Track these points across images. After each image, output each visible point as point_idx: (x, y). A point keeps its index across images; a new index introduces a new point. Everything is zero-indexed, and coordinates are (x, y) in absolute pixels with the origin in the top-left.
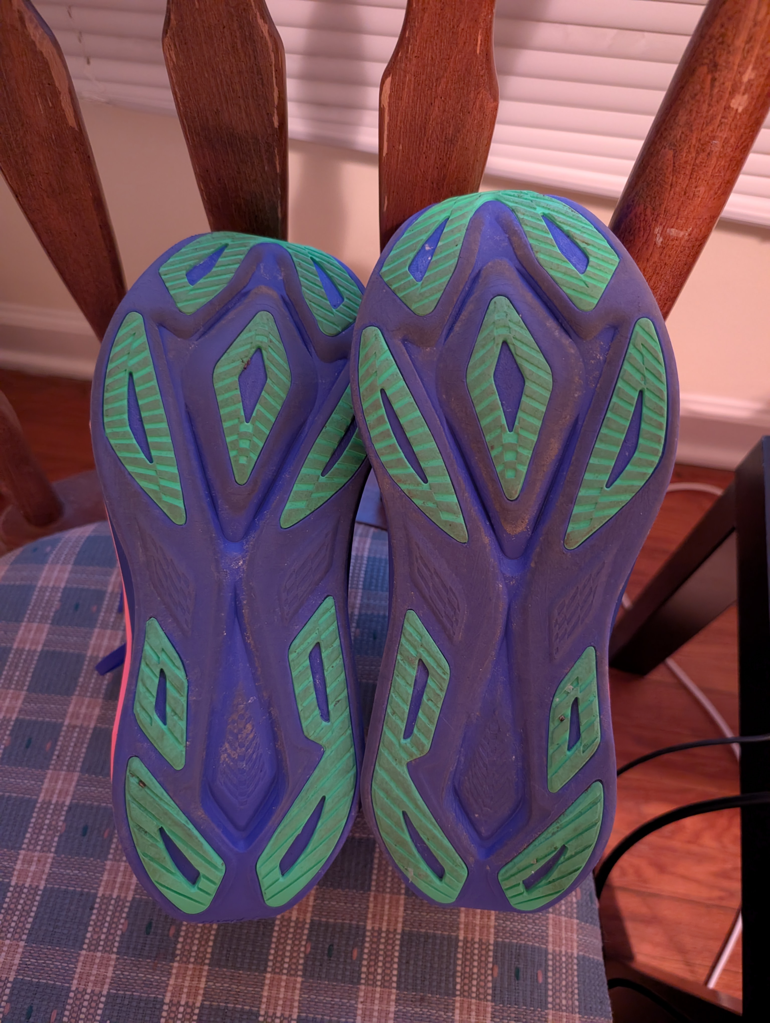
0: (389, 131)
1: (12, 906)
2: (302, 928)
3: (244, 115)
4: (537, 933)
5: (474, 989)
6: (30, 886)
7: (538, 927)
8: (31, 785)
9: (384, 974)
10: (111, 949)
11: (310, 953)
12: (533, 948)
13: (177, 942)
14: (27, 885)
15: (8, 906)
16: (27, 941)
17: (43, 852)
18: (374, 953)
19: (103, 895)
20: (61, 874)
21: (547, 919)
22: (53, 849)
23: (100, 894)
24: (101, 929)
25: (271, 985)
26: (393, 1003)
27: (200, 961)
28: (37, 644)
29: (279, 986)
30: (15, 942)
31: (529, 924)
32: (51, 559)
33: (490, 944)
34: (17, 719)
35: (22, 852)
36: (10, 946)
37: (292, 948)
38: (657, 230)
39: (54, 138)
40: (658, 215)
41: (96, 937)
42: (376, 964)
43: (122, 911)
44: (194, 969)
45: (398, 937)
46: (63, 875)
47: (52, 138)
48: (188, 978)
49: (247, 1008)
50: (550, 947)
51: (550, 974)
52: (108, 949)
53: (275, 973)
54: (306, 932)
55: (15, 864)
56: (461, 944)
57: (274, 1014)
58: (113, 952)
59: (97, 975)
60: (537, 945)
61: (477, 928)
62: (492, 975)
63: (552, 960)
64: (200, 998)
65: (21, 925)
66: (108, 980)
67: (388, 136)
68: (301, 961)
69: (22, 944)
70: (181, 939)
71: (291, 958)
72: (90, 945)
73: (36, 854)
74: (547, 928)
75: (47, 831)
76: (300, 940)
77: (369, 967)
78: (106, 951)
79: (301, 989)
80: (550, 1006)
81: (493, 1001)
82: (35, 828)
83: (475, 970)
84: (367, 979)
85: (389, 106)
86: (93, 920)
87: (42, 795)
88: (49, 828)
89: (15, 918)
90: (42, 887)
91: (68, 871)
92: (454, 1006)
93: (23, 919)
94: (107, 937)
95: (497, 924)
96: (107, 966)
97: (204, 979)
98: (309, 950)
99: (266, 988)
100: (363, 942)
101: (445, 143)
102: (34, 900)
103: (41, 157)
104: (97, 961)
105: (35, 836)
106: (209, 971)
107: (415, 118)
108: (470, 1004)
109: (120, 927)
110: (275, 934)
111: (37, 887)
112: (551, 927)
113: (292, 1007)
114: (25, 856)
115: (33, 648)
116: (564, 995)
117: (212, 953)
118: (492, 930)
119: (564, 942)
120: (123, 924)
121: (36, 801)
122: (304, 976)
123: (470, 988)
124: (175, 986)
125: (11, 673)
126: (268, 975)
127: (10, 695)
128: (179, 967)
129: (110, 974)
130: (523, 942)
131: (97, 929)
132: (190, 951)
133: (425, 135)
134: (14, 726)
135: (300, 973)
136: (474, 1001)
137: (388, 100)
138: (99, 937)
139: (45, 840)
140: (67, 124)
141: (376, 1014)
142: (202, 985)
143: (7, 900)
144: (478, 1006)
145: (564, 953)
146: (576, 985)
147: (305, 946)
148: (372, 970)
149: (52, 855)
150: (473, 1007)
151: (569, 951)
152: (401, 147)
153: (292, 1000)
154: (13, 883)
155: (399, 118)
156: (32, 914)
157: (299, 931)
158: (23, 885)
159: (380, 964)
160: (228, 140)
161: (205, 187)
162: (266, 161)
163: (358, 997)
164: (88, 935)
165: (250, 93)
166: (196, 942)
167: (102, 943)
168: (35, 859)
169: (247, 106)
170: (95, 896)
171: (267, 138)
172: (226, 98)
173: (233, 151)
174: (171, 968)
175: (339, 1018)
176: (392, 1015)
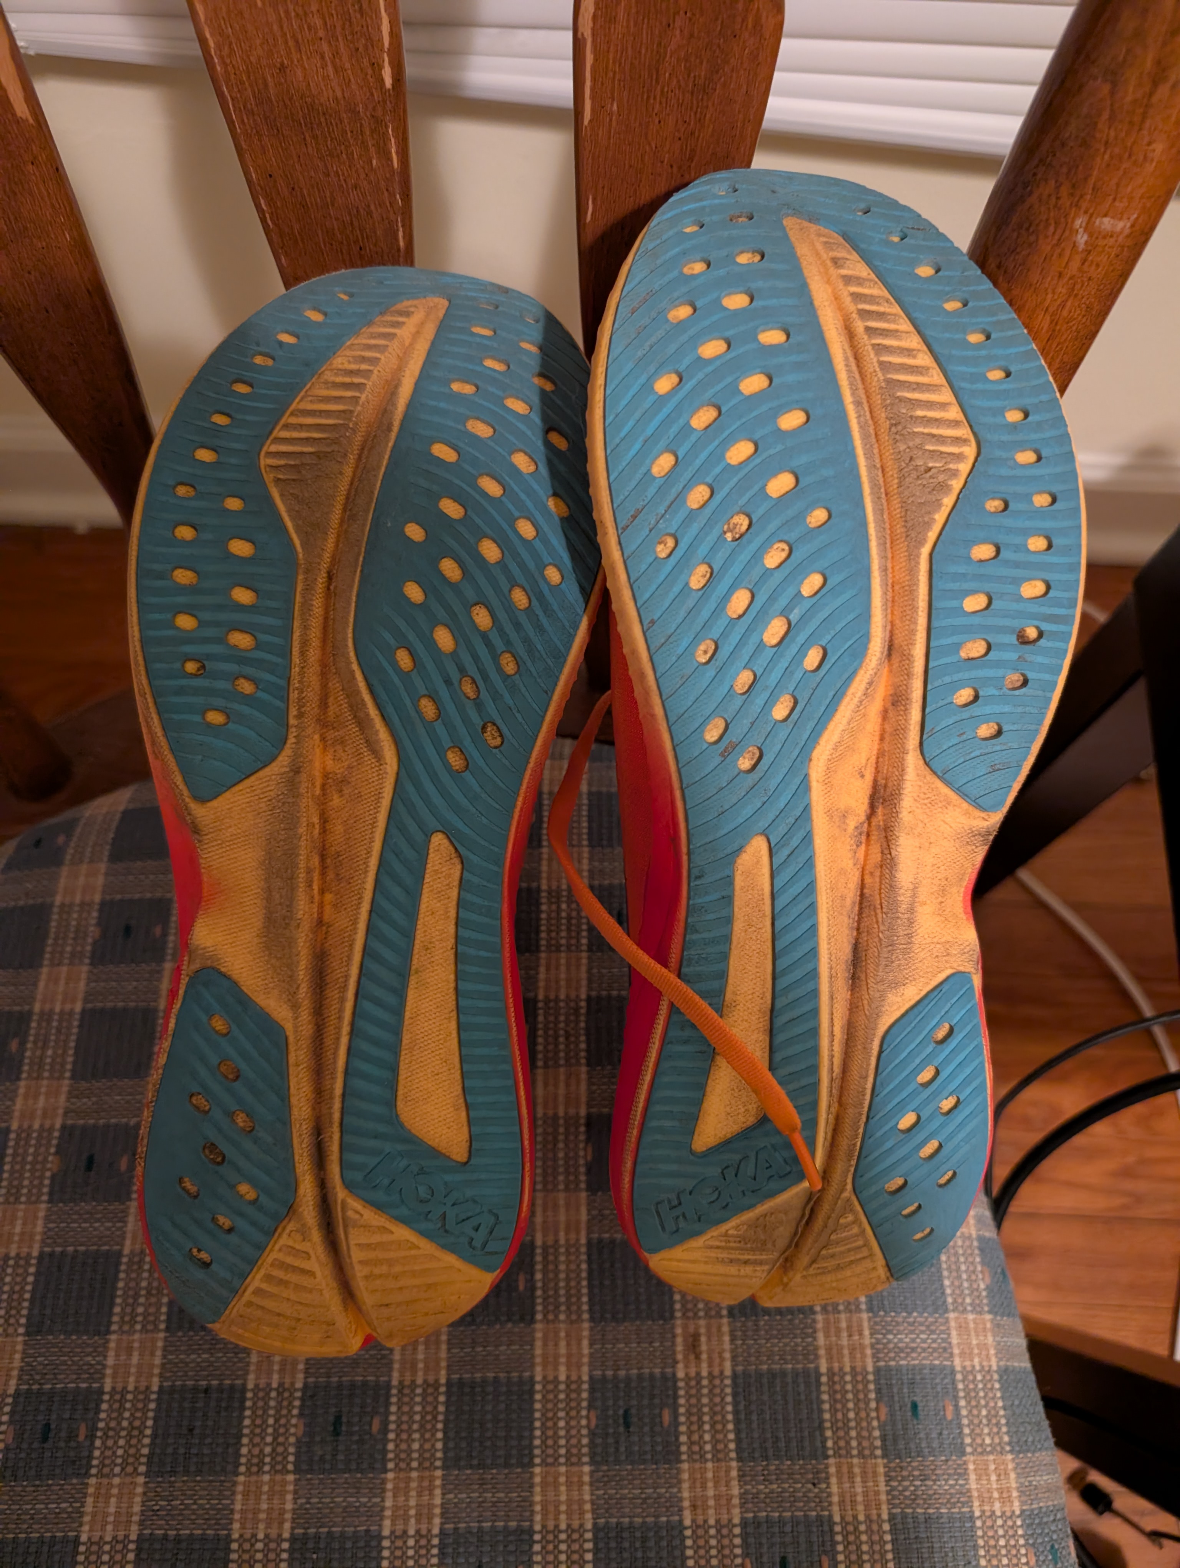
0: (594, 79)
1: (113, 1424)
2: (579, 1391)
3: (330, 69)
4: (934, 1345)
5: (854, 1443)
6: (136, 1388)
7: (934, 1336)
8: (108, 1229)
9: (715, 1442)
10: (284, 1467)
11: (597, 1426)
12: (933, 1368)
13: (386, 1441)
14: (131, 1388)
15: (107, 1424)
16: (147, 1475)
17: (147, 1331)
18: (694, 1412)
19: (256, 1386)
20: (182, 1361)
21: (947, 1319)
22: (162, 1326)
23: (250, 1386)
24: (263, 1438)
25: (544, 1484)
26: (735, 1483)
27: (426, 1463)
28: (74, 1001)
29: (556, 1485)
30: (128, 1480)
31: (922, 1332)
32: (68, 857)
33: (867, 1373)
34: (64, 1127)
35: (113, 1337)
36: (121, 1486)
37: (567, 1423)
38: (1078, 222)
40: (1081, 196)
41: (256, 1451)
42: (700, 1427)
43: (290, 1406)
44: (421, 1478)
45: (728, 1382)
46: (187, 1364)
48: (413, 1493)
49: (513, 1524)
50: (957, 1362)
51: (962, 1403)
52: (279, 1467)
53: (547, 1465)
54: (585, 1395)
55: (105, 1357)
56: (824, 1379)
57: (557, 1526)
58: (288, 1472)
59: (270, 1511)
60: (937, 1362)
61: (846, 1352)
62: (878, 1418)
63: (963, 1381)
64: (437, 1521)
65: (132, 1451)
66: (288, 1516)
67: (593, 89)
68: (585, 1441)
69: (141, 1480)
70: (392, 1436)
71: (568, 1438)
72: (249, 1465)
73: (137, 1336)
74: (949, 1334)
75: (147, 1299)
76: (578, 1409)
77: (690, 1433)
78: (276, 1472)
79: (591, 1484)
80: (969, 1450)
81: (884, 1456)
82: (125, 1296)
83: (851, 1415)
84: (691, 1453)
85: (593, 35)
86: (247, 1427)
87: (128, 1243)
88: (149, 1294)
89: (121, 1442)
90: (155, 1388)
91: (193, 1356)
92: (827, 1473)
93: (134, 1441)
94: (274, 1450)
95: (873, 1341)
96: (283, 1494)
97: (438, 1492)
98: (594, 1422)
99: (538, 1489)
100: (676, 1397)
101: (692, 93)
102: (145, 1410)
104: (266, 1488)
105: (128, 1310)
106: (444, 1478)
107: (640, 52)
108: (851, 1466)
109: (292, 1430)
110: (538, 1406)
111: (148, 1388)
112: (954, 1333)
113: (582, 1513)
114: (119, 1341)
115: (68, 1007)
116: (986, 1431)
117: (445, 1450)
118: (869, 1352)
119: (976, 1351)
120: (295, 1426)
121: (120, 1254)
122: (592, 1462)
123: (848, 1443)
124: (395, 1508)
125: (38, 1053)
126: (537, 1470)
127: (43, 1090)
128: (396, 1478)
129: (289, 1506)
130: (917, 1362)
131: (257, 1440)
132: (409, 1451)
133: (657, 82)
134: (60, 1138)
135: (586, 1459)
136: (855, 1461)
137: (591, 24)
138: (261, 1451)
139: (145, 1315)
140: (14, 114)
141: (711, 1503)
142: (438, 1501)
143: (103, 1415)
144: (863, 1467)
145: (978, 1368)
146: (1002, 1413)
147: (588, 1417)
148: (695, 1437)
149: (162, 1335)
150: (857, 1470)
151: (985, 1363)
152: (615, 107)
153: (581, 1502)
154: (107, 1388)
155: (611, 56)
156: (148, 1432)
157: (573, 1396)
158: (125, 1388)
159: (707, 1427)
160: (305, 118)
161: (269, 205)
162: (372, 150)
163: (680, 1482)
164: (244, 1451)
165: (339, 29)
166: (416, 1436)
167: (267, 1460)
168: (136, 1345)
169: (336, 54)
170: (244, 1389)
171: (374, 109)
172: (297, 42)
173: (315, 137)
174: (384, 1482)
175: (657, 1517)
176: (736, 1501)
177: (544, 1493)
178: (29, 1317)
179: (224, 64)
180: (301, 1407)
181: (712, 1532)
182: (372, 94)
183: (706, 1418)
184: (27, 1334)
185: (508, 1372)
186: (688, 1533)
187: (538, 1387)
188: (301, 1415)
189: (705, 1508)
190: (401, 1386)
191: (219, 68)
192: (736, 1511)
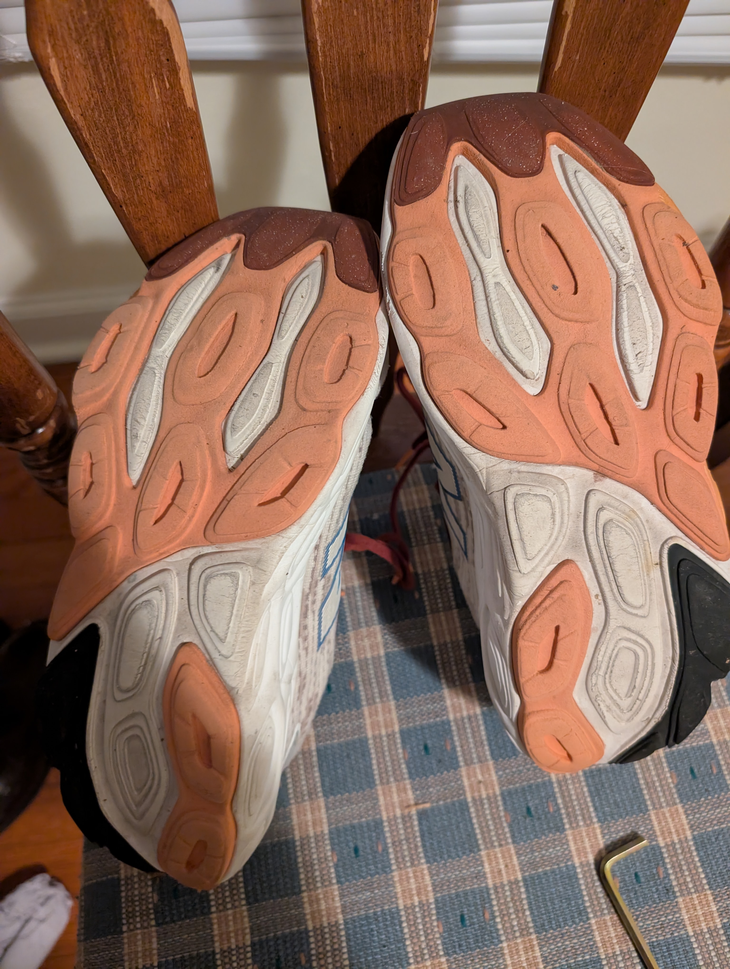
0: (568, 40)
1: (321, 950)
3: (392, 52)
6: (329, 924)
8: (283, 826)
9: (694, 881)
10: (438, 953)
11: (621, 886)
13: (496, 924)
14: (325, 924)
15: (317, 951)
17: (326, 886)
18: (676, 866)
19: (405, 906)
20: (353, 900)
22: (334, 881)
23: (401, 907)
24: (419, 939)
25: (599, 929)
26: (712, 904)
27: (524, 931)
29: (607, 927)
35: (305, 894)
39: (169, 126)
41: (417, 948)
42: (683, 874)
43: (430, 915)
44: (524, 942)
45: (691, 843)
46: (357, 901)
47: (166, 126)
48: (522, 952)
49: (588, 957)
52: (434, 955)
53: (598, 917)
55: (303, 908)
57: (614, 953)
58: (441, 956)
67: (565, 47)
70: (498, 920)
72: (415, 957)
73: (320, 891)
75: (319, 865)
77: (677, 878)
78: (433, 958)
82: (305, 866)
84: (681, 891)
86: (407, 933)
87: (298, 832)
88: (320, 862)
89: (330, 960)
90: (341, 921)
91: (360, 896)
94: (428, 945)
97: (537, 948)
98: (619, 884)
99: (596, 933)
100: (663, 859)
101: (629, 43)
102: (339, 936)
103: (153, 152)
105: (310, 875)
106: (538, 938)
107: (602, 20)
109: (436, 929)
110: (582, 882)
111: (336, 922)
114: (309, 897)
117: (534, 921)
120: (437, 926)
121: (293, 840)
124: (513, 964)
126: (593, 921)
128: (508, 946)
131: (415, 940)
132: (512, 927)
133: (608, 38)
137: (574, 5)
138: (420, 947)
139: (322, 875)
140: (185, 106)
141: (702, 919)
142: (538, 954)
143: (313, 946)
148: (681, 881)
149: (336, 887)
152: (578, 58)
154: (311, 928)
155: (582, 25)
158: (321, 925)
159: (687, 873)
160: (369, 86)
161: (335, 146)
162: (407, 103)
163: (680, 909)
164: (409, 949)
165: (402, 25)
166: (513, 916)
167: (426, 951)
168: (321, 896)
169: (397, 42)
170: (398, 911)
171: (414, 75)
172: (374, 35)
173: (373, 98)
174: (502, 949)
175: (672, 934)
176: (716, 915)
177: (601, 934)
178: (246, 893)
179: (325, 56)
180: (438, 913)
181: (707, 936)
182: (415, 66)
183: (685, 868)
184: (248, 903)
185: (558, 865)
186: (693, 940)
187: (579, 870)
188: (438, 919)
189: (699, 922)
190: (496, 888)
191: (321, 59)
192: (718, 920)
